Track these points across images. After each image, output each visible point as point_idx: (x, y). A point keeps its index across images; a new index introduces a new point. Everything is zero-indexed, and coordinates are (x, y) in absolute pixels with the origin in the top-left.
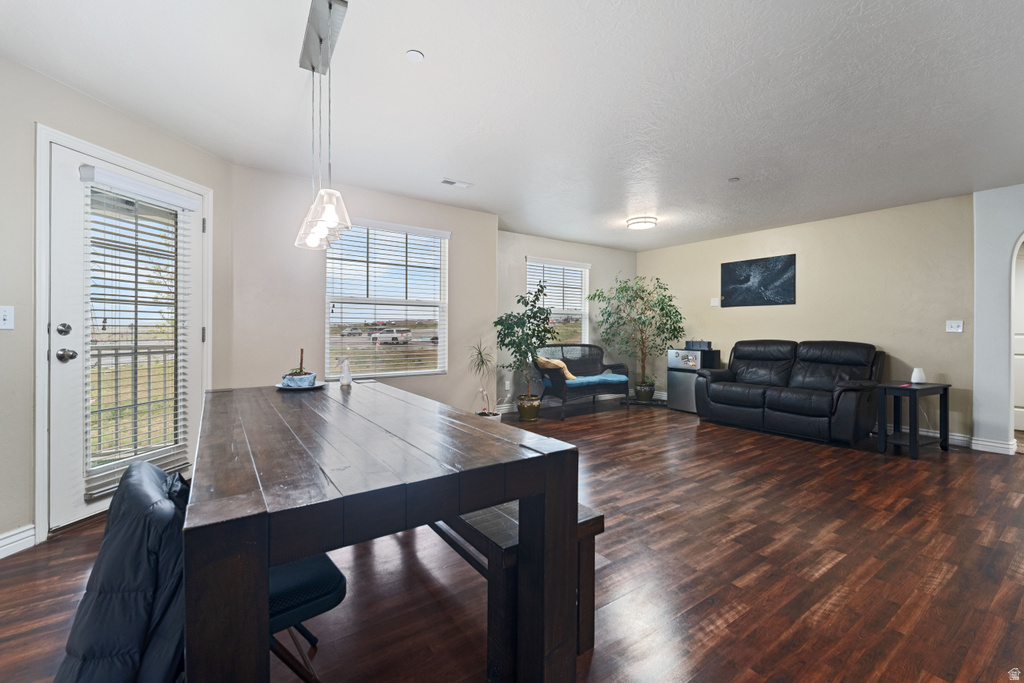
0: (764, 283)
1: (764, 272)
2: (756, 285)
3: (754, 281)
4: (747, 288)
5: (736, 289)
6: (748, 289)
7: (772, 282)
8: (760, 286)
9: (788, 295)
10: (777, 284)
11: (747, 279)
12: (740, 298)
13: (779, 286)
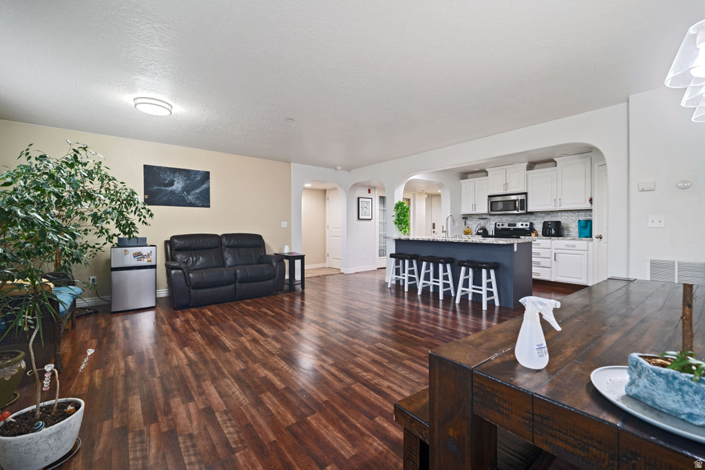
0: (187, 189)
1: (186, 180)
2: (180, 189)
3: (178, 186)
4: (171, 191)
5: (161, 191)
6: (173, 192)
7: (194, 189)
8: (183, 192)
9: (204, 201)
10: (197, 191)
11: (172, 184)
12: (165, 199)
13: (198, 193)
